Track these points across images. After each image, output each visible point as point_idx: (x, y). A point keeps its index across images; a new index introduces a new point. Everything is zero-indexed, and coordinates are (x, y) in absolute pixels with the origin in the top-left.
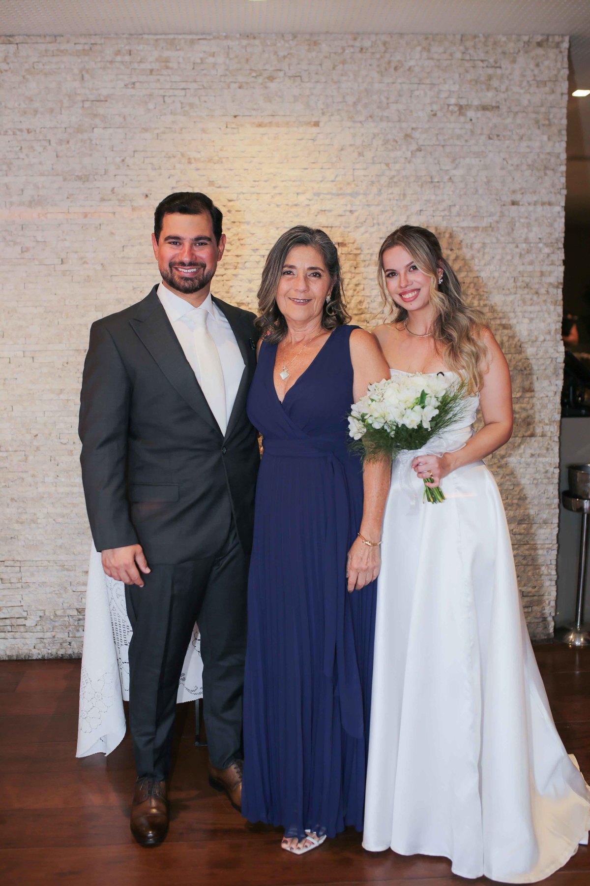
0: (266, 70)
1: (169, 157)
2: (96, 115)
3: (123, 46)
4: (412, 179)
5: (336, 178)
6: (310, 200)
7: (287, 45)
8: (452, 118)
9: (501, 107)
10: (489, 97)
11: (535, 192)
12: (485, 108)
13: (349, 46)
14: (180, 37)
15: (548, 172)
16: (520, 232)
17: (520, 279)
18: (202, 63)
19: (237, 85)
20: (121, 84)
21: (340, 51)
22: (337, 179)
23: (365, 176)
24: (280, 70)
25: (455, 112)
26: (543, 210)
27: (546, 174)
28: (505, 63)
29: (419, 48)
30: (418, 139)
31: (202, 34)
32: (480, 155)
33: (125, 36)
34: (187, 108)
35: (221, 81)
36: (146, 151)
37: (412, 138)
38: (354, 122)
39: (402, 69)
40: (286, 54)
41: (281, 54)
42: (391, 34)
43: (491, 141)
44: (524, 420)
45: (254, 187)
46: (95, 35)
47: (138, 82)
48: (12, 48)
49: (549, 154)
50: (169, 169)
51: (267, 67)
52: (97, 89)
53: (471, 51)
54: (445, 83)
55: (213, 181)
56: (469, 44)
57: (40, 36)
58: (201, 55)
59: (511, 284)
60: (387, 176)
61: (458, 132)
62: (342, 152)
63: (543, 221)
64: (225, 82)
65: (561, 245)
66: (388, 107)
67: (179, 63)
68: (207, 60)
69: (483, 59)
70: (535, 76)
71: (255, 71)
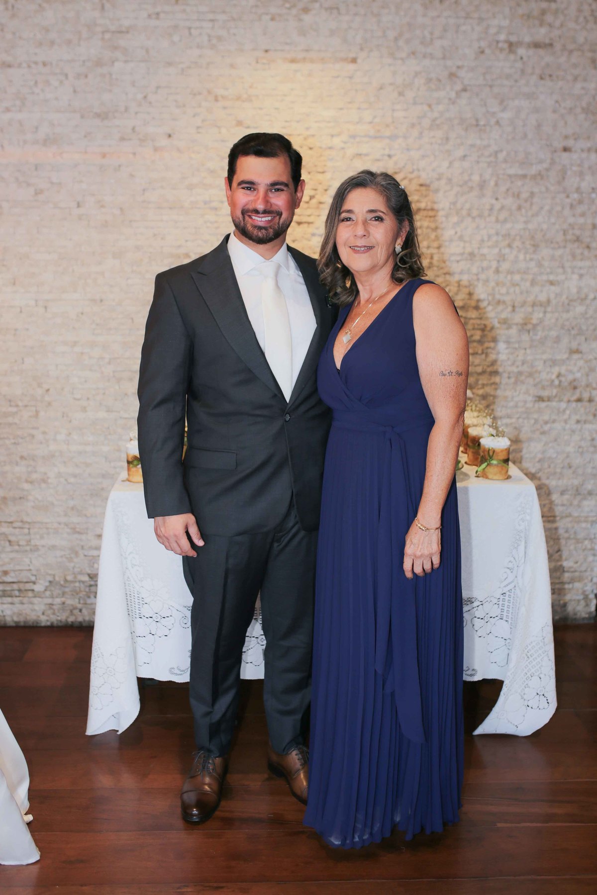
0: (300, 1)
2: (116, 48)
4: (456, 122)
5: (373, 119)
6: (345, 143)
8: (502, 56)
9: (554, 44)
10: (542, 33)
11: (589, 138)
12: (537, 45)
16: (572, 181)
17: (571, 232)
19: (268, 17)
20: (144, 14)
22: (375, 120)
23: (405, 117)
24: (316, 2)
25: (505, 50)
30: (463, 78)
32: (530, 96)
34: (214, 41)
35: (252, 13)
36: (170, 87)
37: (457, 77)
38: (395, 58)
39: (448, 3)
43: (542, 82)
44: (570, 383)
47: (162, 12)
50: (194, 107)
52: (119, 20)
54: (494, 18)
55: (241, 121)
59: (560, 237)
60: (429, 118)
61: (507, 71)
62: (381, 91)
64: (256, 13)
66: (431, 43)
71: (288, 2)
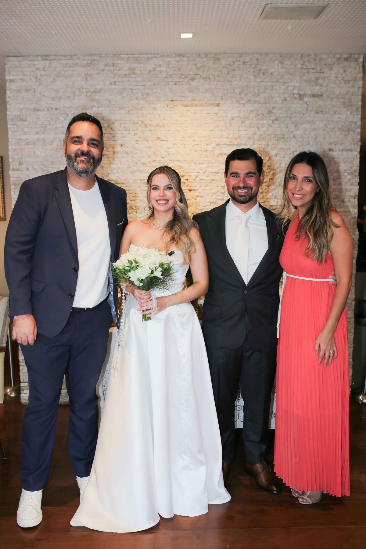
0: (189, 74)
1: (135, 124)
2: (94, 100)
3: (109, 61)
4: (272, 136)
5: (228, 136)
6: (214, 148)
7: (202, 60)
8: (296, 102)
9: (323, 95)
10: (317, 89)
11: (342, 144)
12: (314, 96)
13: (237, 61)
14: (141, 56)
15: (350, 132)
16: (334, 167)
18: (154, 71)
19: (173, 83)
20: (108, 83)
21: (232, 64)
22: (230, 136)
23: (245, 134)
24: (198, 75)
25: (297, 98)
26: (347, 154)
27: (349, 134)
28: (326, 70)
29: (277, 62)
30: (276, 113)
31: (154, 54)
32: (311, 122)
33: (111, 55)
34: (145, 96)
35: (164, 81)
36: (121, 120)
37: (272, 113)
38: (239, 104)
39: (267, 74)
40: (201, 65)
41: (199, 65)
42: (261, 54)
43: (317, 115)
45: (182, 141)
46: (94, 55)
47: (117, 81)
48: (47, 62)
49: (351, 122)
50: (134, 130)
51: (191, 73)
52: (95, 86)
53: (307, 64)
54: (292, 82)
55: (159, 137)
56: (306, 59)
57: (63, 56)
58: (153, 66)
60: (258, 134)
61: (299, 109)
62: (233, 121)
63: (347, 160)
64: (166, 81)
65: (357, 174)
66: (259, 95)
67: (141, 71)
68: (156, 69)
69: (313, 67)
70: (343, 77)
71: (183, 75)
